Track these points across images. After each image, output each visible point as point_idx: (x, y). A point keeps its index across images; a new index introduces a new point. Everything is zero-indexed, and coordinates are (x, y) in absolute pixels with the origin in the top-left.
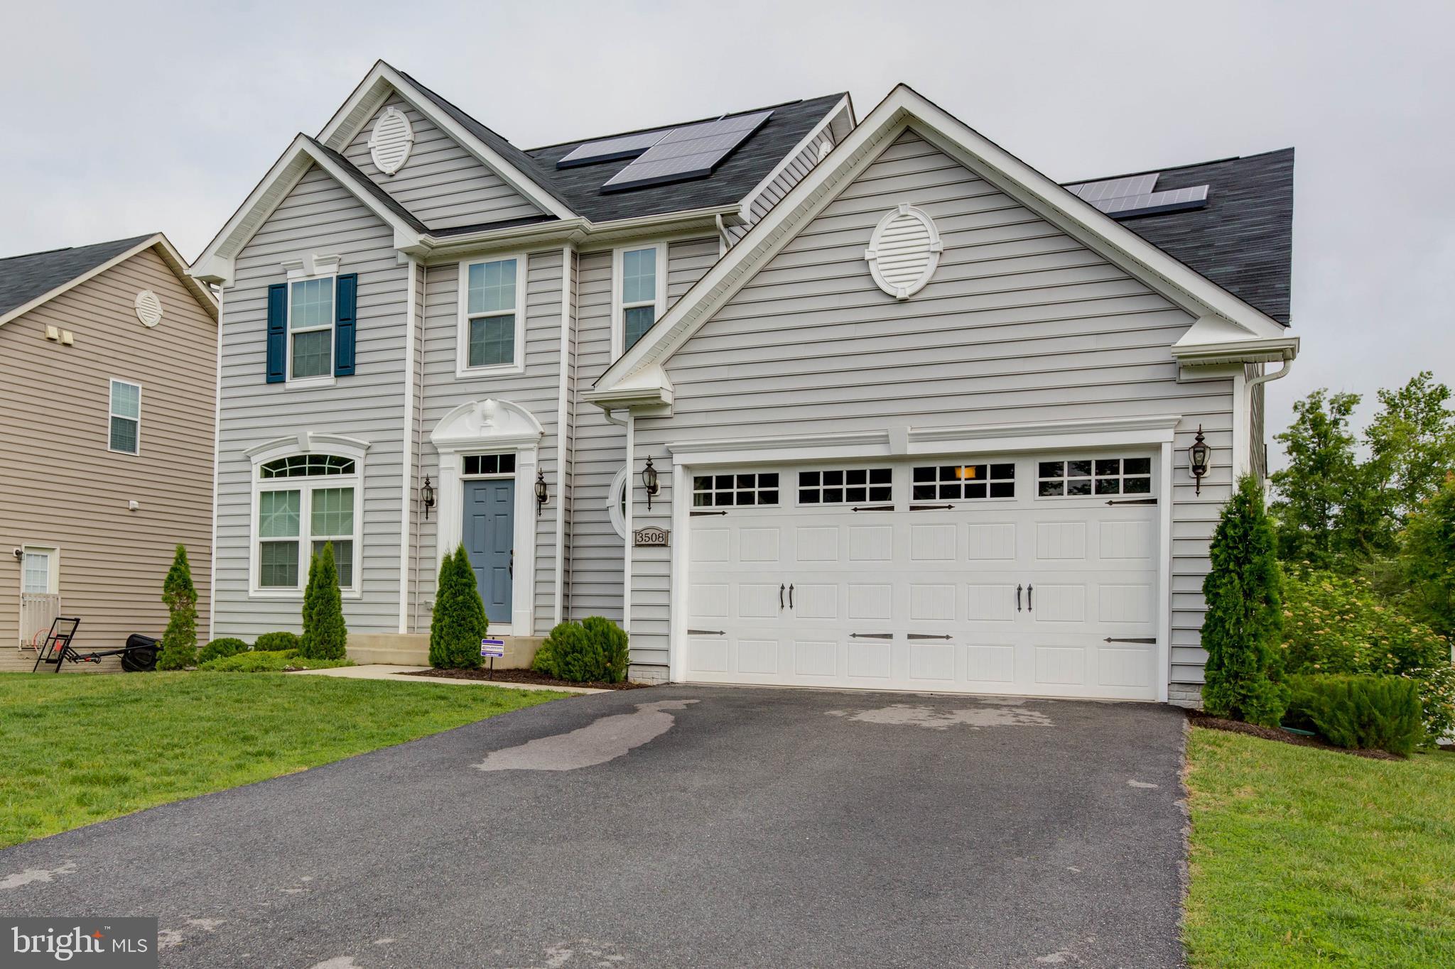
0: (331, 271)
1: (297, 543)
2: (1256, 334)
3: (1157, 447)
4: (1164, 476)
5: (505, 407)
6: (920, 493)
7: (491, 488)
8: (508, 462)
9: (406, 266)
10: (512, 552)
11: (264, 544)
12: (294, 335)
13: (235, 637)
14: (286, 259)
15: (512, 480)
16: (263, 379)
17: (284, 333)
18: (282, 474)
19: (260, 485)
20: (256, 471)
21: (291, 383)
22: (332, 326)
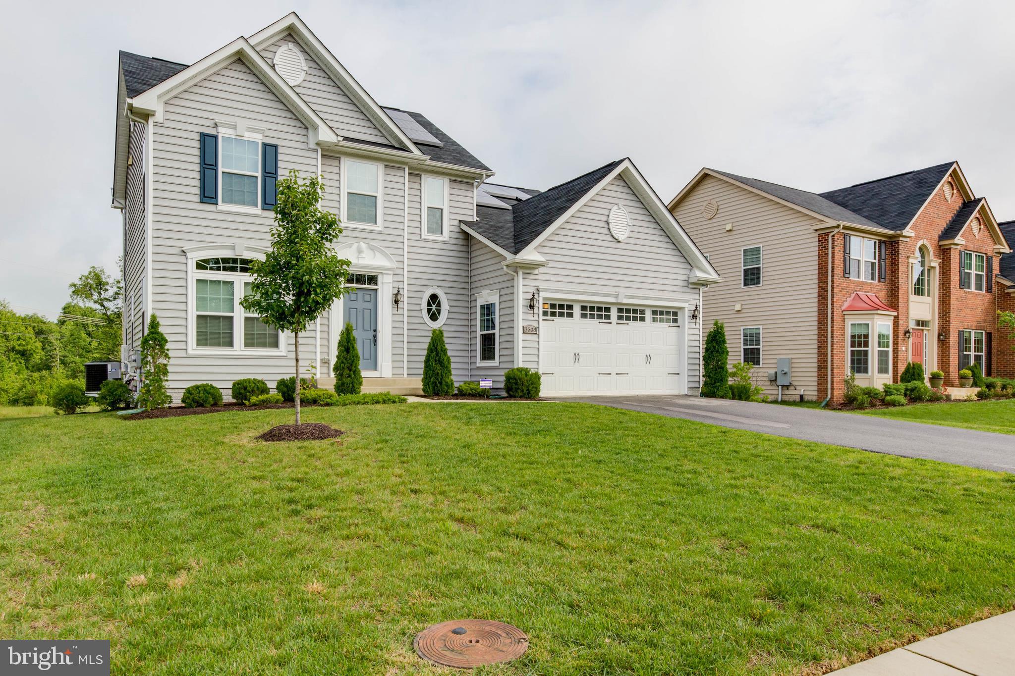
0: (259, 138)
1: (231, 318)
2: (709, 274)
3: (680, 308)
4: (684, 318)
5: (372, 248)
6: (620, 318)
7: (360, 294)
8: (373, 279)
9: (316, 151)
10: (375, 331)
11: (199, 317)
12: (223, 173)
13: (210, 383)
14: (218, 118)
15: (376, 290)
16: (197, 199)
17: (216, 171)
18: (218, 269)
19: (196, 275)
20: (192, 265)
21: (222, 206)
22: (259, 174)
